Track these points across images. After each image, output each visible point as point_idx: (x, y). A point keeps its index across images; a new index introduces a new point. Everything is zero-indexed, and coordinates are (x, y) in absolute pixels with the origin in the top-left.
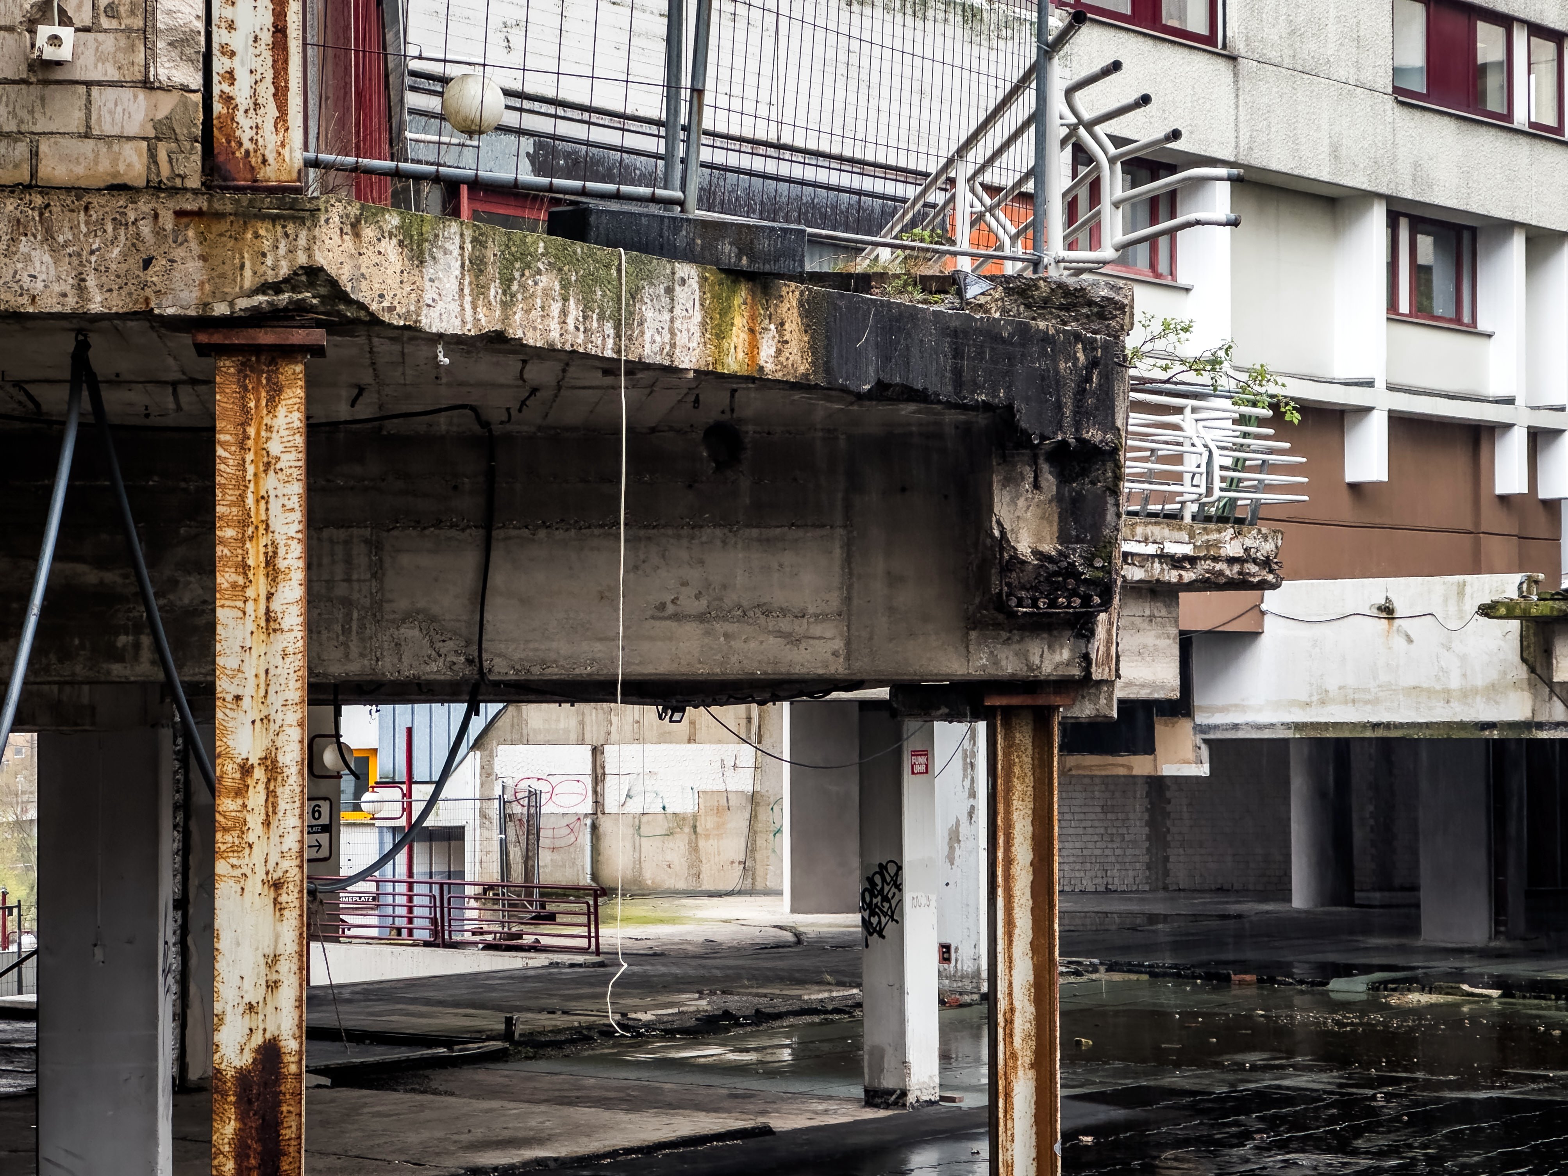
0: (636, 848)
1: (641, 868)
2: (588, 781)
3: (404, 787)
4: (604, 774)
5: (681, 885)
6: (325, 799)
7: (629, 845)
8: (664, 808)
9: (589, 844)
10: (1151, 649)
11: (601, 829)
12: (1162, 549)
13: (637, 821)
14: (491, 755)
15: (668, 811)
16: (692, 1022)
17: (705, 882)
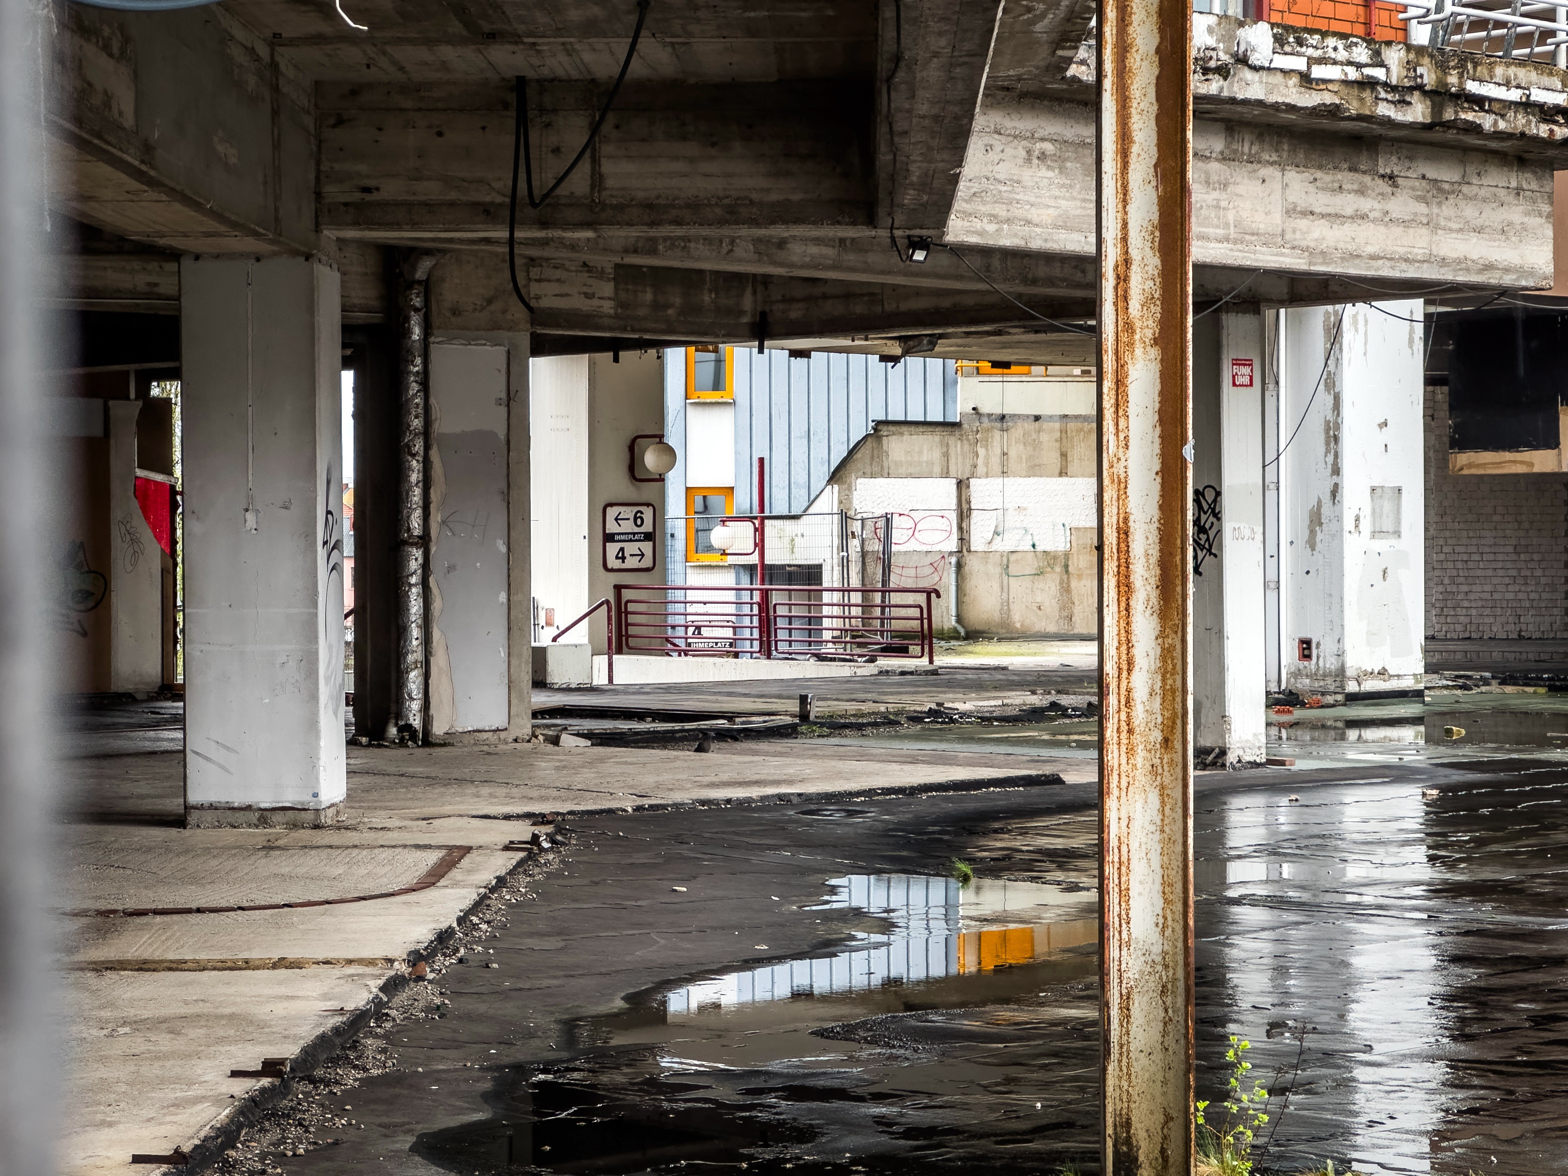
0: (1004, 588)
1: (1009, 610)
2: (953, 517)
3: (757, 522)
4: (970, 509)
5: (1052, 628)
6: (648, 505)
7: (996, 586)
8: (1034, 546)
9: (954, 583)
10: (1519, 227)
11: (967, 569)
12: (1528, 96)
13: (1005, 559)
14: (849, 489)
15: (1038, 549)
16: (1016, 712)
17: (1077, 625)
